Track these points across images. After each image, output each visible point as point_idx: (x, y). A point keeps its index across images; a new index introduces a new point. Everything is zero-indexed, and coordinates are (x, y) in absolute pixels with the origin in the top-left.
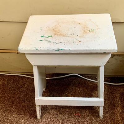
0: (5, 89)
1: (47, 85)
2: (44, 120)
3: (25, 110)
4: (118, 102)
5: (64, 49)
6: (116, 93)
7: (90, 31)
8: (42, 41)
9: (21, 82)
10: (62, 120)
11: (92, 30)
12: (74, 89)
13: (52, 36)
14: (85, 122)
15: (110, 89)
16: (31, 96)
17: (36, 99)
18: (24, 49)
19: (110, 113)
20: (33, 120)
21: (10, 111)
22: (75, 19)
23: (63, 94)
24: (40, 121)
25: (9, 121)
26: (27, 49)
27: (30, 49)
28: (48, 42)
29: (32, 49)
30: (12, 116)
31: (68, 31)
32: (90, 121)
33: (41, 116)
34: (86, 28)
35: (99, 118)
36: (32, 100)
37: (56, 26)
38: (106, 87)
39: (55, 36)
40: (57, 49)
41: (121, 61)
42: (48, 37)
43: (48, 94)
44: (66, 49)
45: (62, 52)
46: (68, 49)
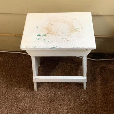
0: (6, 65)
1: (41, 61)
2: (40, 92)
3: (24, 83)
4: (98, 75)
5: (56, 47)
6: (97, 67)
7: (75, 30)
8: (38, 39)
9: (19, 59)
10: (54, 91)
11: (77, 29)
12: (63, 64)
13: (46, 35)
14: (72, 92)
15: (92, 64)
16: (28, 71)
17: (33, 78)
18: (25, 47)
19: (92, 85)
20: (31, 92)
21: (12, 85)
22: (64, 17)
23: (55, 69)
24: (37, 92)
25: (12, 93)
26: (27, 47)
27: (30, 47)
28: (43, 41)
29: (31, 47)
30: (14, 89)
31: (59, 30)
32: (76, 92)
33: (38, 89)
34: (72, 26)
35: (83, 89)
36: (29, 74)
37: (48, 24)
38: (89, 63)
39: (49, 35)
40: (50, 48)
41: (101, 42)
42: (43, 36)
43: (42, 69)
44: (57, 47)
45: (54, 49)
46: (59, 47)
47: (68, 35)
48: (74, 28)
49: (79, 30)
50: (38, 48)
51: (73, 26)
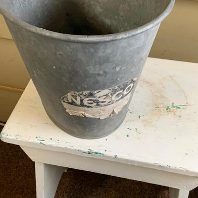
5: (104, 152)
11: (173, 107)
44: (107, 154)
45: (97, 156)
46: (112, 154)
47: (144, 121)
48: (166, 104)
49: (178, 112)
50: (51, 146)
51: (162, 97)
